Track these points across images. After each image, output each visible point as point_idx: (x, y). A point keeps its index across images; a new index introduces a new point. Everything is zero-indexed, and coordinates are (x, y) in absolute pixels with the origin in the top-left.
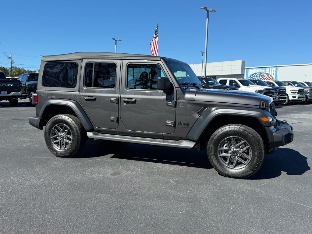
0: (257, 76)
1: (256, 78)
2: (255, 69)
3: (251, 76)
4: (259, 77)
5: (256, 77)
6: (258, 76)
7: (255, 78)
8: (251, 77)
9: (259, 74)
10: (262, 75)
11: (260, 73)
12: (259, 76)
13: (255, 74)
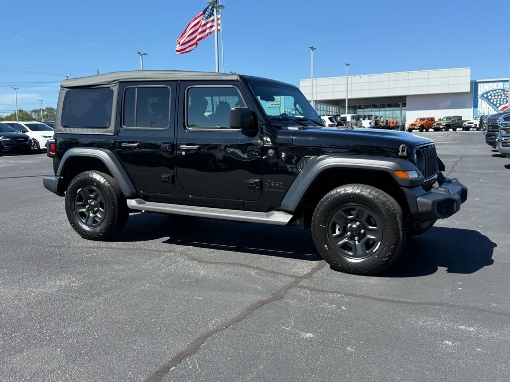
0: (496, 94)
1: (493, 98)
2: (491, 84)
3: (484, 95)
4: (500, 97)
5: (495, 96)
6: (498, 96)
7: (491, 99)
8: (484, 97)
9: (500, 91)
10: (506, 93)
11: (502, 90)
12: (501, 95)
13: (491, 92)
